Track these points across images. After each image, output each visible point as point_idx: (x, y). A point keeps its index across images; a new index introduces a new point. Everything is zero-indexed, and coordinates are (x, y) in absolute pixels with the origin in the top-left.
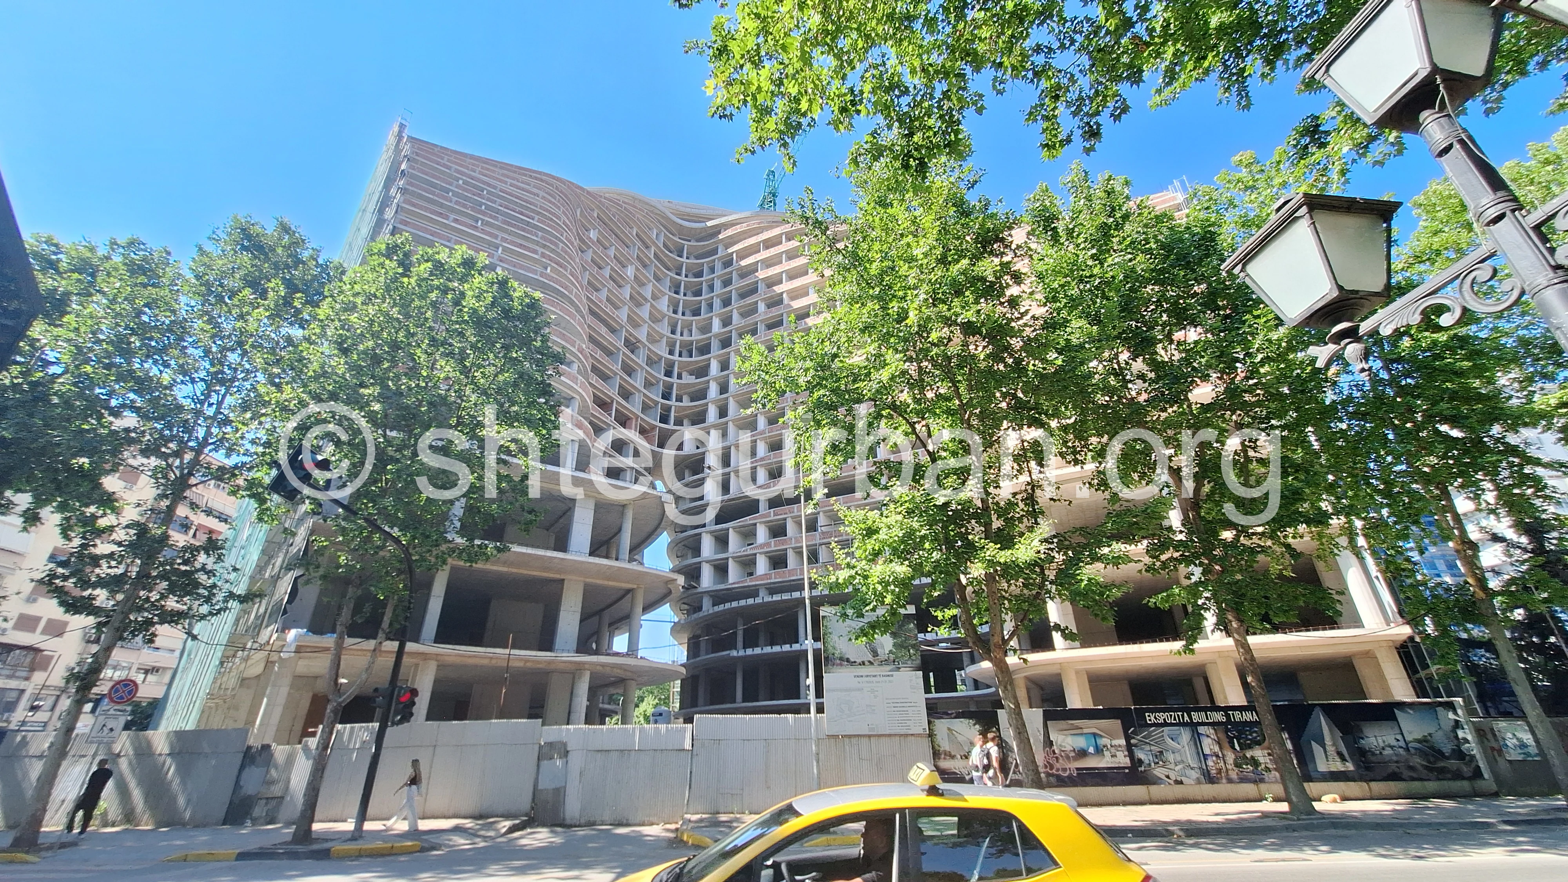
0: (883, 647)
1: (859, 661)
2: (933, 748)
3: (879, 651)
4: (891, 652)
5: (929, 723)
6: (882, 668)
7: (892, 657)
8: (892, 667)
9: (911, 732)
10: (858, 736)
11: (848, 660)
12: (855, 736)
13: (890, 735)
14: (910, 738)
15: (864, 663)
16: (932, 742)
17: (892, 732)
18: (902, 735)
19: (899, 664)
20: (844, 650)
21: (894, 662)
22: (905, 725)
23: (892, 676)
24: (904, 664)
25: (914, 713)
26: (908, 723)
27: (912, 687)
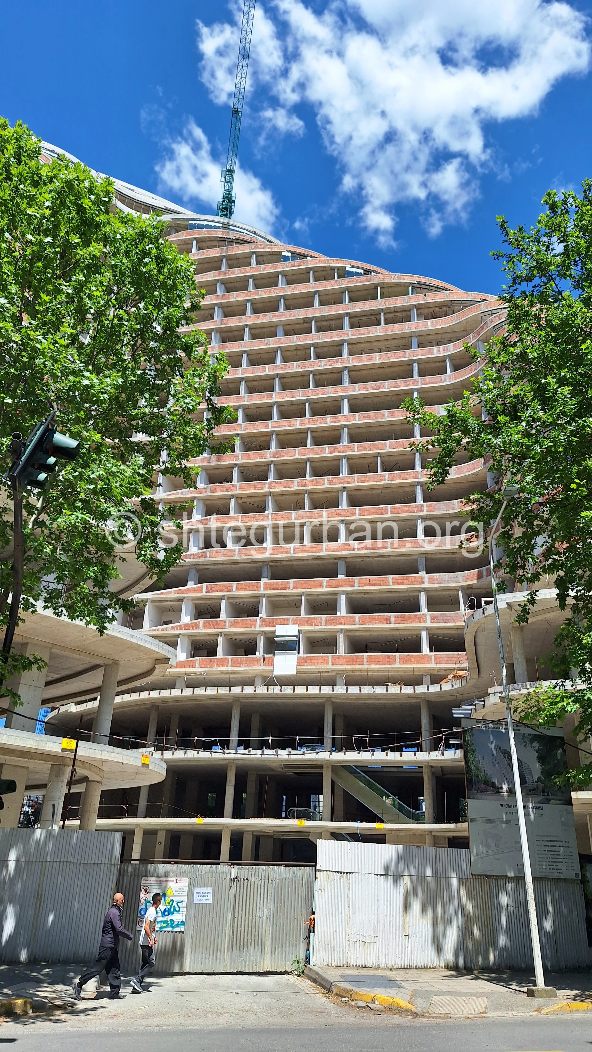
0: (531, 774)
3: (527, 777)
4: (539, 780)
5: (582, 867)
7: (540, 785)
8: (540, 798)
9: (563, 876)
11: (493, 785)
14: (561, 884)
18: (553, 879)
19: (548, 795)
20: (489, 773)
21: (543, 792)
22: (557, 867)
23: (541, 808)
24: (554, 795)
25: (565, 854)
26: (560, 866)
27: (563, 824)
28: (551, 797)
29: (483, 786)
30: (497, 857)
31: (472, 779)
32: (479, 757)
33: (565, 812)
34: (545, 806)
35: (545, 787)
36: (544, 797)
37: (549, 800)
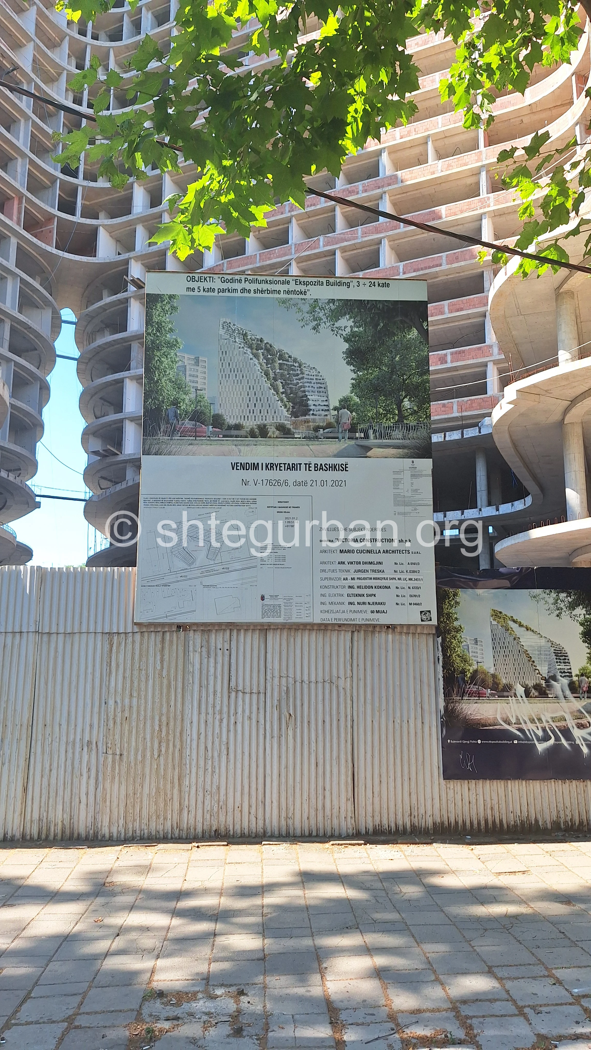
0: (323, 389)
1: (250, 424)
2: (447, 664)
3: (313, 399)
4: (345, 403)
5: (442, 597)
6: (315, 446)
7: (347, 416)
8: (345, 444)
9: (384, 619)
10: (231, 627)
11: (218, 421)
12: (220, 627)
13: (323, 628)
14: (381, 638)
15: (262, 432)
16: (445, 648)
17: (330, 618)
18: (355, 628)
20: (207, 395)
22: (371, 599)
23: (344, 468)
24: (381, 437)
25: (398, 568)
26: (381, 595)
27: (400, 501)
29: (188, 424)
30: (207, 580)
32: (187, 359)
33: (408, 474)
34: (352, 462)
35: (362, 419)
36: (353, 442)
37: (368, 449)
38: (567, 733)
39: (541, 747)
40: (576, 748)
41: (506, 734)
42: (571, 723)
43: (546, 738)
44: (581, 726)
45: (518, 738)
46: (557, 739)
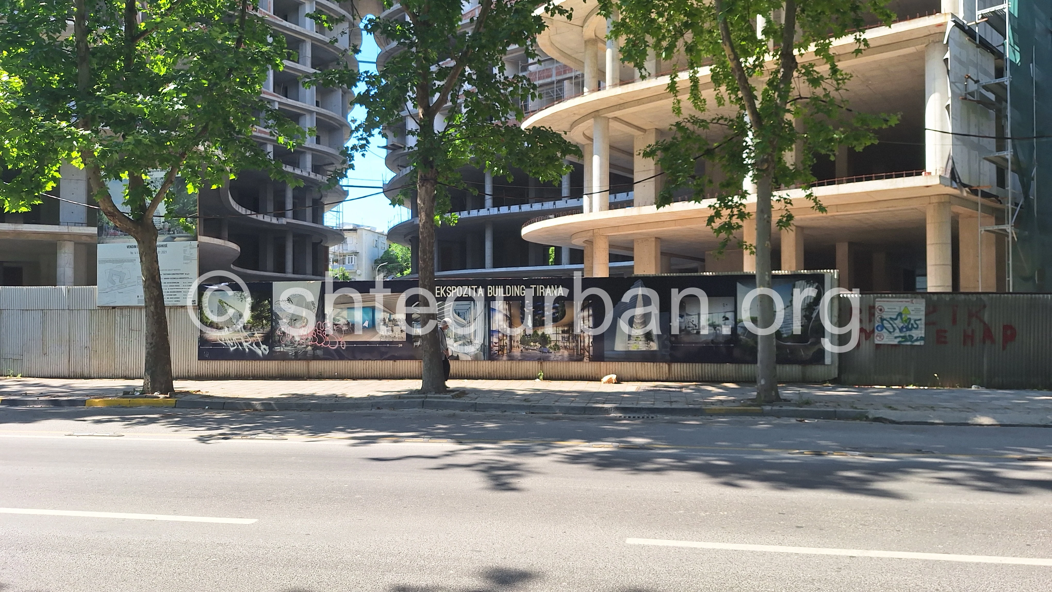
7: (167, 225)
8: (167, 236)
9: (180, 304)
10: (129, 307)
12: (126, 307)
14: (180, 310)
18: (171, 307)
19: (174, 233)
21: (169, 230)
22: (175, 297)
23: (166, 246)
24: (179, 233)
25: (185, 284)
26: (178, 295)
27: (185, 258)
28: (176, 235)
29: (112, 231)
30: (120, 291)
31: (102, 226)
33: (189, 247)
34: (168, 243)
35: (172, 226)
36: (169, 236)
37: (175, 238)
38: (241, 344)
39: (232, 349)
40: (244, 349)
41: (220, 345)
42: (243, 340)
43: (234, 346)
44: (246, 342)
45: (224, 346)
46: (238, 346)
